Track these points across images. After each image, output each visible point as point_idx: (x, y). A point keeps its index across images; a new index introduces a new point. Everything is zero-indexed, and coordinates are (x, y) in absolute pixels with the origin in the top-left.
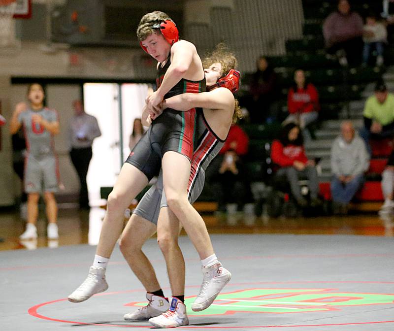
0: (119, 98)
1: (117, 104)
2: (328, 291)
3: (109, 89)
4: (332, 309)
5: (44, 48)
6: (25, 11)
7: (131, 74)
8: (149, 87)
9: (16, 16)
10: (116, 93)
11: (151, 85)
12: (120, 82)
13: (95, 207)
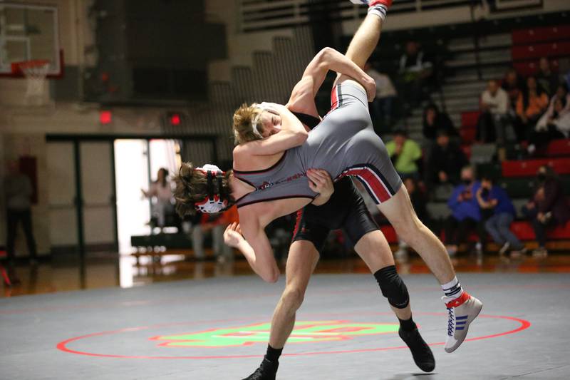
0: (148, 153)
1: (145, 159)
2: (342, 322)
3: (138, 145)
4: (345, 338)
5: (76, 107)
6: (57, 71)
7: (158, 131)
8: (175, 142)
9: (49, 77)
10: (145, 148)
11: (177, 141)
12: (148, 138)
13: (126, 256)
